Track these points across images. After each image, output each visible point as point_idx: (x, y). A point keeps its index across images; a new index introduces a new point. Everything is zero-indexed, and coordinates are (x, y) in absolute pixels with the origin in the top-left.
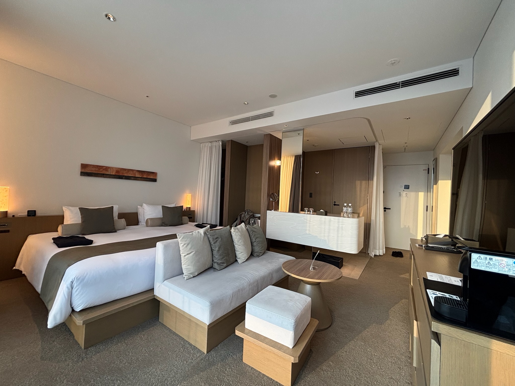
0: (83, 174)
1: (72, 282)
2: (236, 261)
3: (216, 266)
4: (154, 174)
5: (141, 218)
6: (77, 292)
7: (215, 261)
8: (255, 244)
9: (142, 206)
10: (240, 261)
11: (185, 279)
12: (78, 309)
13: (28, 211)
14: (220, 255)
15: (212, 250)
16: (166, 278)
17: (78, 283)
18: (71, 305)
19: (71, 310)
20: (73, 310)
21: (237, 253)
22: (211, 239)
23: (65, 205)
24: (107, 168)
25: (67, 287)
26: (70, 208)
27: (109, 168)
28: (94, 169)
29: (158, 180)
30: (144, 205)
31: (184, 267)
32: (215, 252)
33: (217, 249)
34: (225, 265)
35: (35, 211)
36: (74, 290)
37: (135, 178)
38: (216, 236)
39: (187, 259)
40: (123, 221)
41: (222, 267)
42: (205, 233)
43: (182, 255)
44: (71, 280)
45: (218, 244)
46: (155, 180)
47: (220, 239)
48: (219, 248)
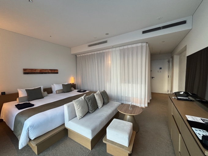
0: (25, 73)
1: (28, 128)
2: (98, 107)
3: (90, 111)
4: (57, 70)
5: (53, 90)
6: (31, 132)
7: (90, 109)
8: (104, 99)
9: (53, 85)
10: (99, 108)
11: (78, 119)
12: (32, 139)
13: (2, 93)
14: (92, 107)
15: (88, 105)
16: (70, 120)
17: (31, 128)
18: (29, 138)
19: (29, 140)
20: (30, 139)
21: (98, 104)
22: (87, 101)
23: (18, 88)
24: (35, 70)
25: (26, 131)
26: (21, 89)
27: (36, 69)
28: (30, 71)
29: (59, 73)
30: (54, 84)
31: (77, 114)
32: (89, 106)
33: (90, 104)
34: (94, 110)
35: (5, 92)
36: (30, 132)
37: (49, 73)
38: (89, 99)
39: (78, 111)
40: (46, 93)
41: (93, 112)
42: (84, 98)
43: (76, 109)
44: (27, 127)
45: (90, 102)
46: (57, 73)
47: (91, 100)
48: (91, 104)
